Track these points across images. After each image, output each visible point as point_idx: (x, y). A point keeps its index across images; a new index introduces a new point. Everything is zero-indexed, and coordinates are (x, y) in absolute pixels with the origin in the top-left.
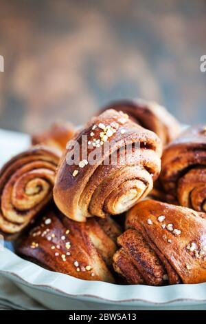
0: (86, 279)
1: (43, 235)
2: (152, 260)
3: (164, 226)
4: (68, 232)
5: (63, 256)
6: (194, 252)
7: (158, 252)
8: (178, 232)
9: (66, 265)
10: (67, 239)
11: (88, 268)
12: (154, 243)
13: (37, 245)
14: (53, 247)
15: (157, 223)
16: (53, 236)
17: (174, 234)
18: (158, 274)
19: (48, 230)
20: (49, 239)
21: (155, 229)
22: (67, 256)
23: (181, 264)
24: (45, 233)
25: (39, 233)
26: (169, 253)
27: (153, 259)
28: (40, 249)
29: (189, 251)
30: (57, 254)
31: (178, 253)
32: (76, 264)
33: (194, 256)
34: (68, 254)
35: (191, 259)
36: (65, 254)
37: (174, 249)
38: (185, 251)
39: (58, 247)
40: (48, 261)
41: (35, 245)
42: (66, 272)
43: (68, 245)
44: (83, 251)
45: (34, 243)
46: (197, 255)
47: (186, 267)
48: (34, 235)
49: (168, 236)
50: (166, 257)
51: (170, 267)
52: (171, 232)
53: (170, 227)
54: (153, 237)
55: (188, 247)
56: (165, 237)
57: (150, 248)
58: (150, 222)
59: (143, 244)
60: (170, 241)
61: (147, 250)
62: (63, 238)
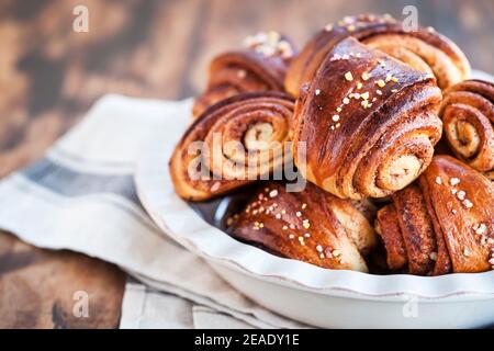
0: (333, 268)
1: (268, 212)
2: (423, 229)
3: (454, 191)
4: (304, 206)
5: (301, 239)
6: (480, 237)
7: (434, 220)
8: (469, 204)
9: (305, 251)
10: (305, 215)
11: (336, 253)
12: (433, 207)
13: (262, 225)
14: (285, 228)
15: (447, 184)
16: (284, 212)
17: (463, 205)
18: (425, 247)
19: (275, 205)
20: (278, 216)
21: (442, 192)
22: (306, 239)
23: (458, 245)
24: (271, 208)
25: (262, 209)
26: (448, 225)
27: (425, 227)
28: (266, 231)
29: (474, 232)
30: (292, 236)
31: (459, 230)
32: (320, 248)
33: (478, 241)
34: (308, 235)
35: (474, 243)
36: (303, 236)
37: (456, 224)
38: (469, 231)
39: (292, 227)
40: (281, 246)
41: (257, 226)
42: (306, 259)
43: (306, 224)
44: (327, 231)
45: (257, 224)
46: (483, 241)
47: (463, 251)
48: (255, 212)
49: (454, 205)
50: (442, 230)
51: (443, 245)
52: (461, 201)
53: (462, 195)
54: (435, 199)
55: (475, 228)
56: (450, 204)
57: (427, 213)
58: (439, 180)
59: (419, 205)
60: (454, 211)
61: (422, 214)
62: (299, 214)
